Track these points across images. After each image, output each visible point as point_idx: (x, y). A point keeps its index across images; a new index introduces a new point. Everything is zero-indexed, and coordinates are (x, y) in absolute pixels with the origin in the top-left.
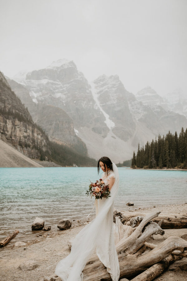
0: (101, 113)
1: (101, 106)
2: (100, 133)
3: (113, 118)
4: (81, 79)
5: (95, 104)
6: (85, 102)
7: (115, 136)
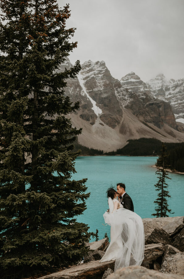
0: (88, 100)
1: (87, 92)
2: (88, 120)
3: (100, 105)
4: (67, 65)
5: (82, 91)
6: (72, 88)
7: (103, 123)
